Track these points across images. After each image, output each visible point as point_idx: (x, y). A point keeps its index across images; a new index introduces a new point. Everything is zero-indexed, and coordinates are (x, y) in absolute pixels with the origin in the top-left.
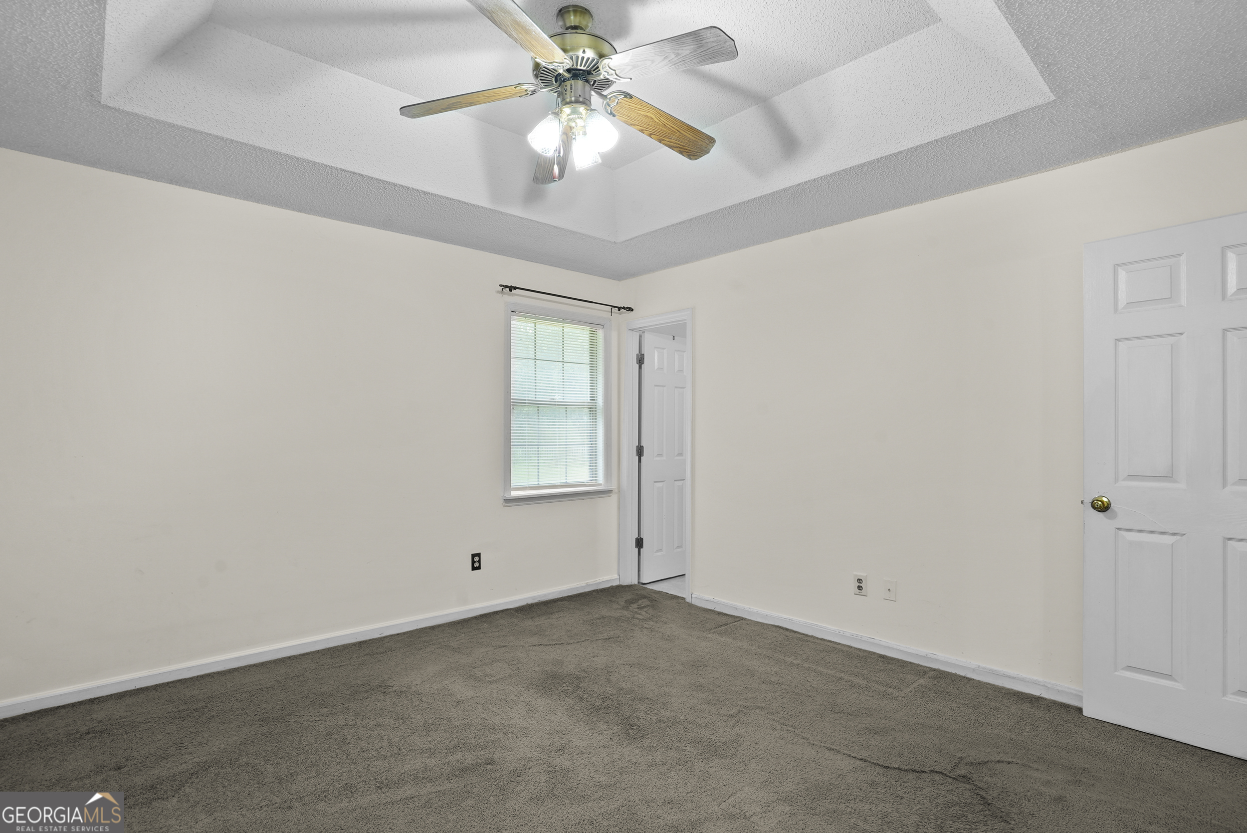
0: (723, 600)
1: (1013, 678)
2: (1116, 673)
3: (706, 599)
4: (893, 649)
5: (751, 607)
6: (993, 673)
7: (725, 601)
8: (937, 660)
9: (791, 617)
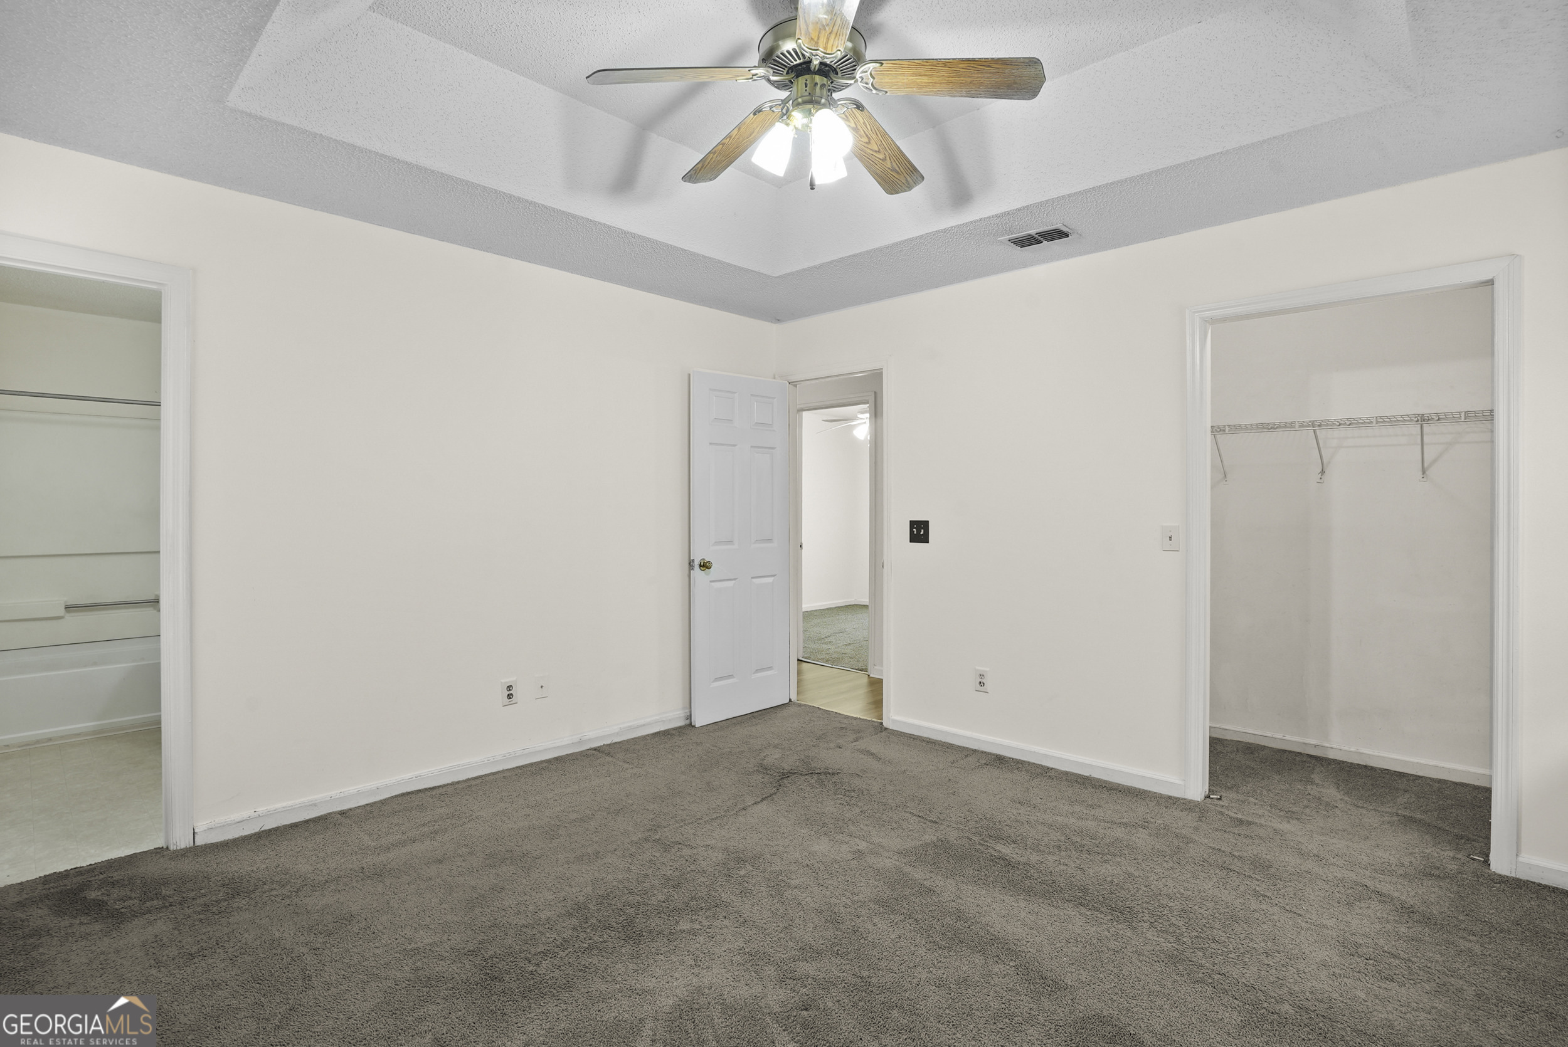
0: (279, 805)
1: (644, 725)
2: (711, 686)
3: (238, 821)
4: (549, 749)
5: (342, 791)
6: (632, 728)
7: (284, 804)
8: (590, 740)
9: (417, 773)
